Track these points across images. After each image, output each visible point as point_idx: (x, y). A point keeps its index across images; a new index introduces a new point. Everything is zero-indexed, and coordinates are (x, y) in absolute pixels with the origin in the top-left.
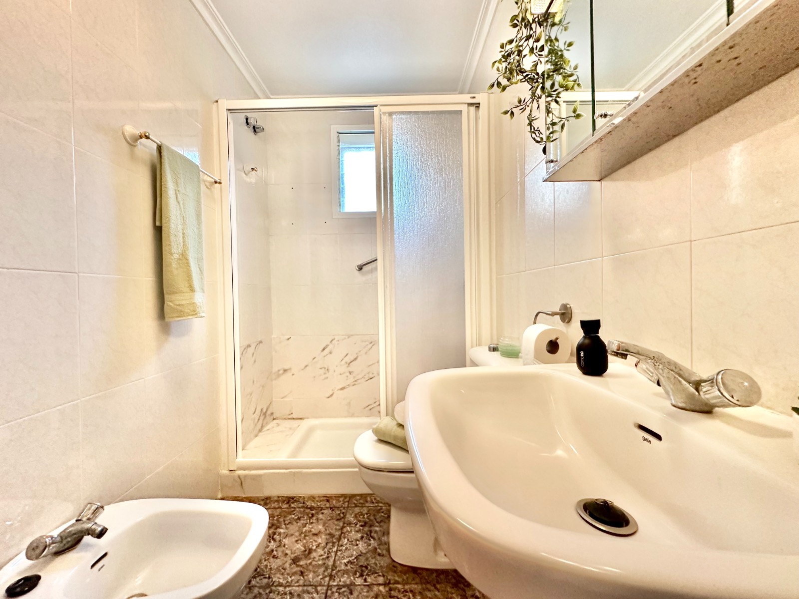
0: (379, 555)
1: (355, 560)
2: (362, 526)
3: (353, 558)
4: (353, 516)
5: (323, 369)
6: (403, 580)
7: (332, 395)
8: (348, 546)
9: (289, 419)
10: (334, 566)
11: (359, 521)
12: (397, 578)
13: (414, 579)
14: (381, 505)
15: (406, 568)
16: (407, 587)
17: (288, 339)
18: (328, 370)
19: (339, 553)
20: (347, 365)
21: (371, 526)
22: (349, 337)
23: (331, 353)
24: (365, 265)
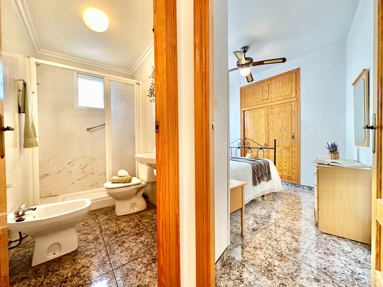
0: (113, 216)
1: (105, 219)
5: (69, 172)
7: (73, 183)
8: (101, 218)
9: (48, 197)
11: (102, 213)
12: (120, 218)
14: (108, 209)
15: (122, 216)
16: (124, 218)
17: (49, 160)
18: (71, 172)
19: (99, 220)
20: (82, 169)
21: (107, 213)
22: (82, 158)
23: (73, 165)
24: (91, 128)
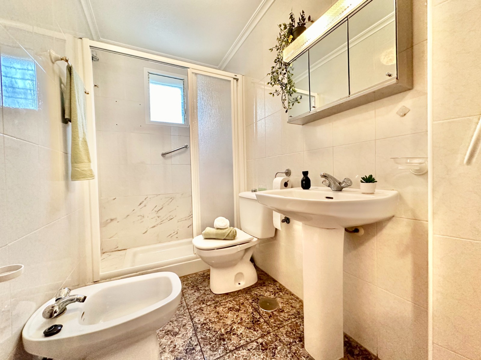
0: (207, 294)
1: (197, 300)
2: (192, 287)
3: (196, 299)
4: (184, 285)
5: (140, 216)
6: (224, 299)
7: (146, 232)
8: (189, 296)
9: (115, 251)
10: (187, 305)
11: (190, 286)
12: (221, 299)
13: (228, 297)
14: (196, 277)
15: (223, 295)
16: (226, 300)
17: (114, 199)
18: (143, 217)
19: (187, 300)
20: (156, 212)
21: (197, 286)
22: (157, 196)
23: (145, 206)
24: (168, 153)
